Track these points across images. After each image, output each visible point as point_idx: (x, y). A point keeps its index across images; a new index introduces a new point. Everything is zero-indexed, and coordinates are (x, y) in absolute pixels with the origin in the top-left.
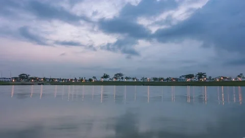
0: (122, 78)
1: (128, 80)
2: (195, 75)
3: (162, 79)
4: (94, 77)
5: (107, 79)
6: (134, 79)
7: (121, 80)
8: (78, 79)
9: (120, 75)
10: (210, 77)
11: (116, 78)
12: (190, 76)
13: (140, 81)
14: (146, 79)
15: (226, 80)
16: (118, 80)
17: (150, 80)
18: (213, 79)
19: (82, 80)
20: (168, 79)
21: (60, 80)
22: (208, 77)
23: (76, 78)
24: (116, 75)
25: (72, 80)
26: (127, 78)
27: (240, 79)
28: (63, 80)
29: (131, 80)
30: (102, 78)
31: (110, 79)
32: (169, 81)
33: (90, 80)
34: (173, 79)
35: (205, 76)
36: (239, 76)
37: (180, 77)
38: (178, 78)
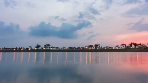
0: (50, 48)
1: (53, 49)
2: (94, 46)
3: (75, 48)
4: (30, 47)
5: (39, 48)
6: (57, 48)
7: (49, 49)
8: (18, 48)
9: (48, 45)
10: (102, 47)
11: (45, 48)
12: (91, 46)
13: (61, 49)
14: (65, 48)
15: (110, 48)
16: (47, 49)
17: (67, 48)
18: (103, 48)
19: (21, 48)
20: (78, 48)
21: (5, 48)
22: (100, 47)
23: (16, 48)
24: (45, 45)
25: (13, 49)
26: (53, 47)
27: (117, 48)
28: (6, 49)
29: (55, 49)
30: (36, 47)
31: (41, 48)
32: (79, 49)
33: (27, 49)
34: (81, 48)
35: (99, 46)
36: (117, 46)
37: (85, 47)
38: (84, 47)
